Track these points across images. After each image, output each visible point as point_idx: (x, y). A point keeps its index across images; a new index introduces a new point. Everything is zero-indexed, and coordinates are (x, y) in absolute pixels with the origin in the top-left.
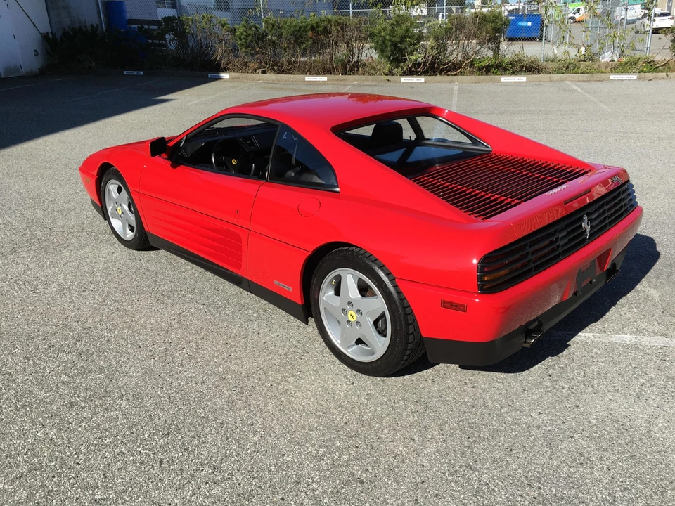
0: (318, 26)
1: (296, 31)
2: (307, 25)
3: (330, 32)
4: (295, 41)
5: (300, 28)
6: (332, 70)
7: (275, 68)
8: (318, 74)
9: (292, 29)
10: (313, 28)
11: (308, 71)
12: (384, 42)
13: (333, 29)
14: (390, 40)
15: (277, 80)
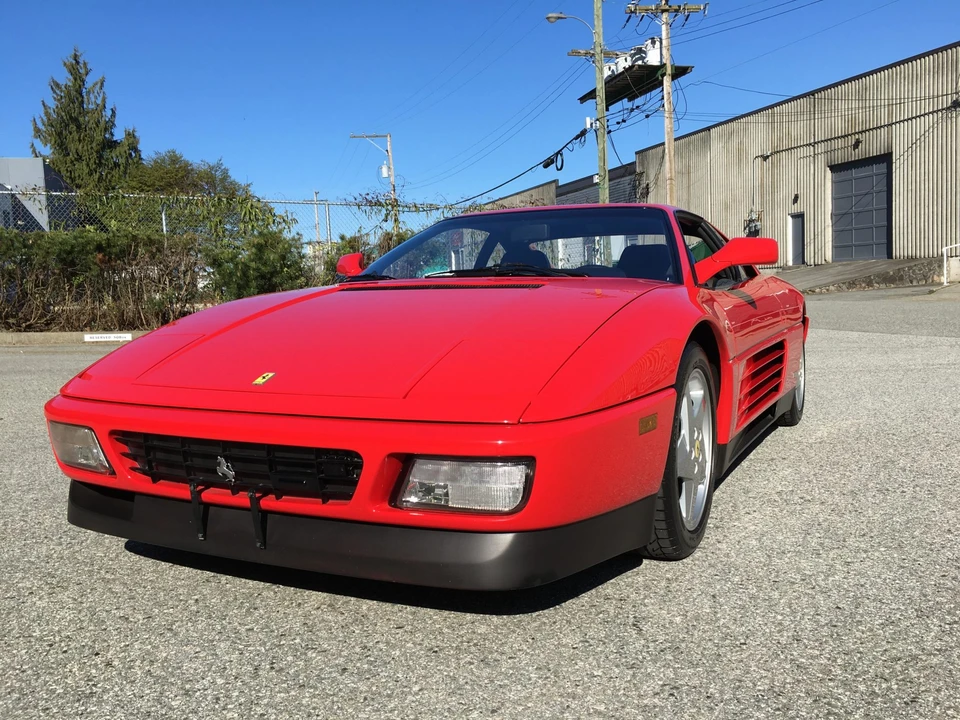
0: (109, 245)
1: (65, 251)
2: (88, 243)
3: (135, 255)
4: (62, 270)
5: (73, 247)
6: (138, 323)
7: (11, 321)
8: (107, 329)
9: (56, 249)
10: (99, 248)
11: (85, 326)
12: (245, 274)
13: (141, 250)
14: (257, 269)
15: (20, 342)
